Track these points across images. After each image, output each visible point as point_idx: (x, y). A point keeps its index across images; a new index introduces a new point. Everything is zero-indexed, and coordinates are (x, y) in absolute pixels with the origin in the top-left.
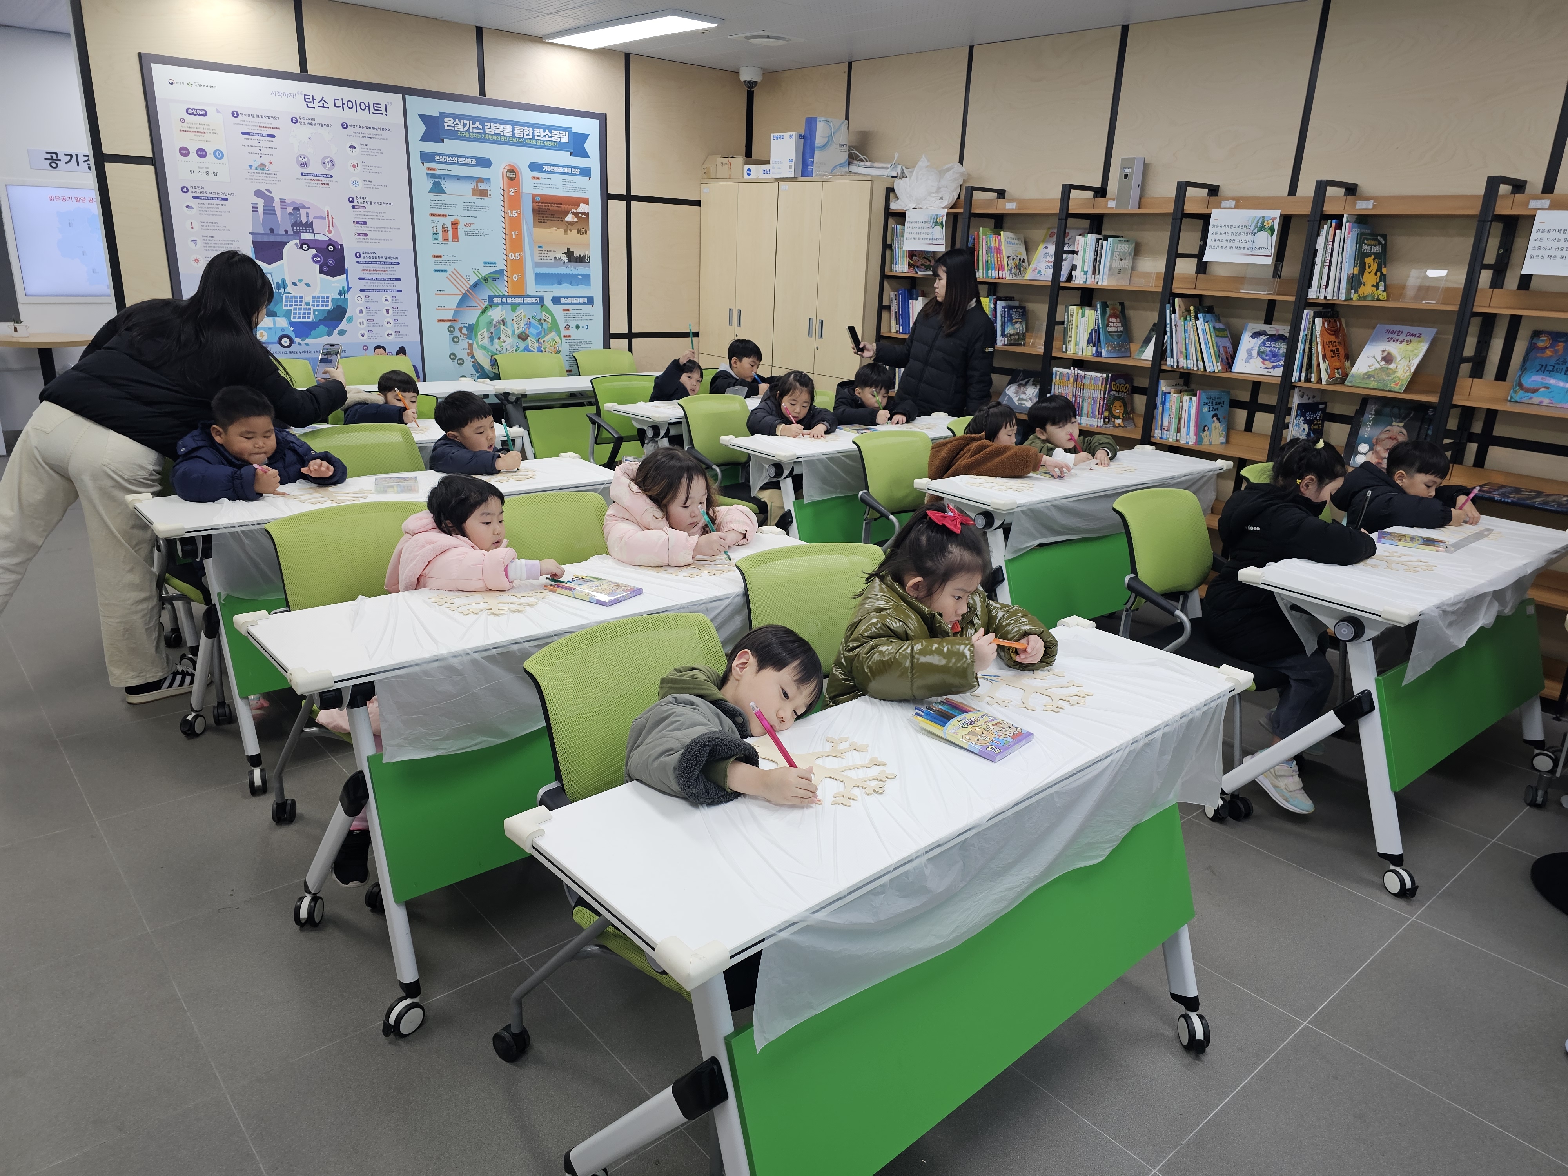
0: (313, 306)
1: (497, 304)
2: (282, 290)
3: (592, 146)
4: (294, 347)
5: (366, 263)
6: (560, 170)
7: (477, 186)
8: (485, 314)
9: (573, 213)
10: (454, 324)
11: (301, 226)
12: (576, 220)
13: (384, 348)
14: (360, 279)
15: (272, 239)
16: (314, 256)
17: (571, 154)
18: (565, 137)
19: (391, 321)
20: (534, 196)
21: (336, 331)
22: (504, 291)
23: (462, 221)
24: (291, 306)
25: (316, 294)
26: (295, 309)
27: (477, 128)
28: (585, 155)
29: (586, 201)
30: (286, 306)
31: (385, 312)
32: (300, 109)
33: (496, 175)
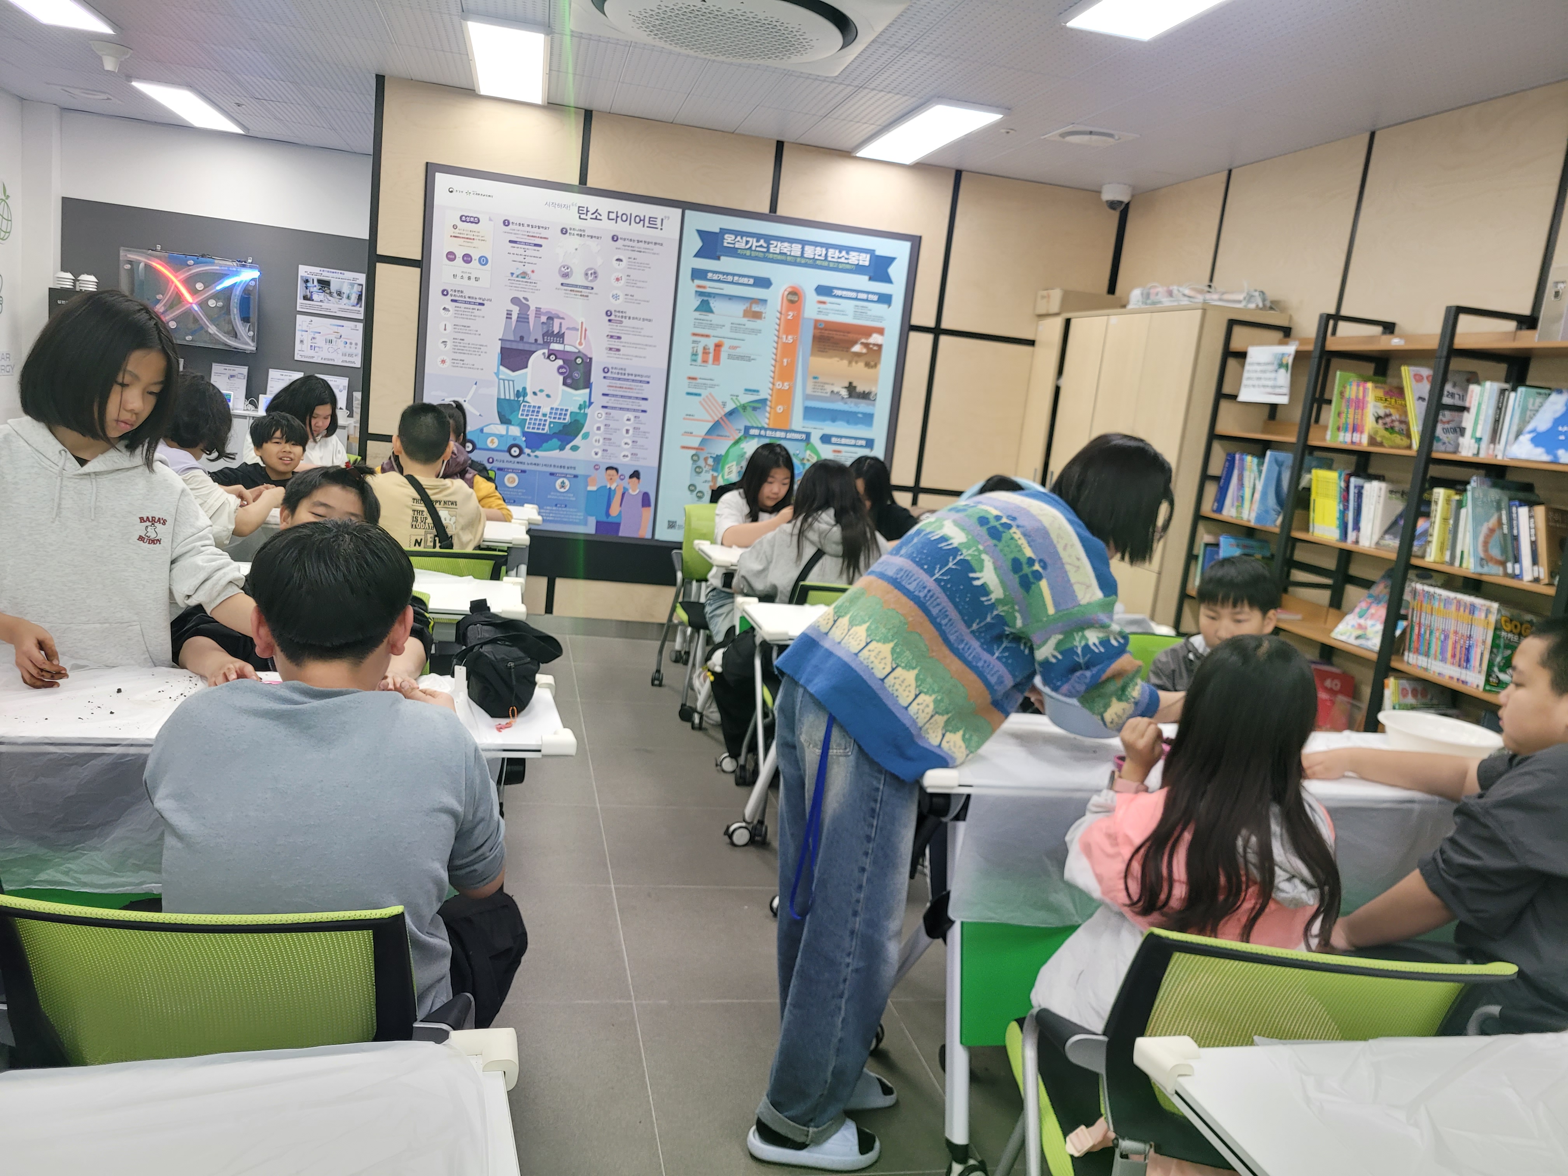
0: (550, 417)
1: (754, 436)
2: (521, 399)
3: (898, 271)
4: (522, 458)
5: (614, 378)
6: (854, 295)
7: (751, 307)
8: (737, 447)
9: (862, 343)
10: (700, 452)
11: (552, 336)
12: (864, 351)
13: (617, 470)
14: (604, 395)
15: (521, 346)
16: (560, 367)
17: (870, 279)
18: (864, 260)
19: (630, 442)
20: (817, 322)
21: (569, 446)
22: (765, 422)
23: (727, 343)
24: (527, 415)
25: (555, 406)
26: (531, 419)
27: (761, 246)
28: (888, 280)
29: (881, 331)
30: (522, 415)
31: (624, 431)
32: (572, 219)
33: (775, 296)
